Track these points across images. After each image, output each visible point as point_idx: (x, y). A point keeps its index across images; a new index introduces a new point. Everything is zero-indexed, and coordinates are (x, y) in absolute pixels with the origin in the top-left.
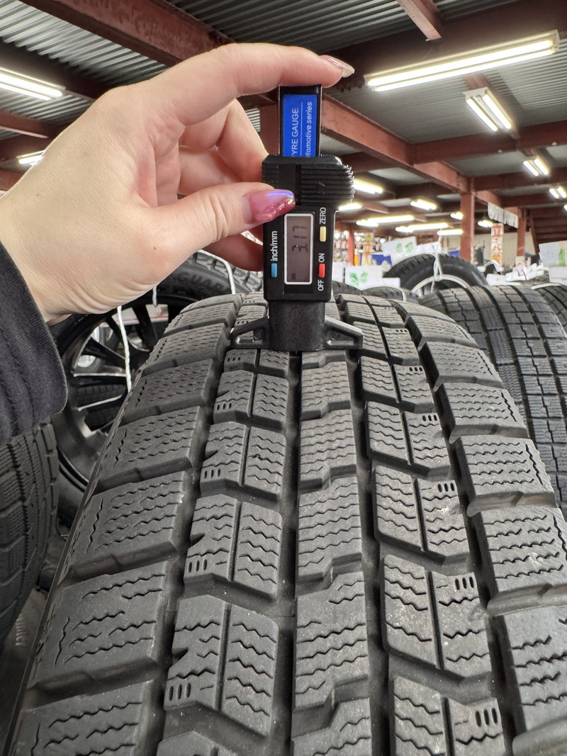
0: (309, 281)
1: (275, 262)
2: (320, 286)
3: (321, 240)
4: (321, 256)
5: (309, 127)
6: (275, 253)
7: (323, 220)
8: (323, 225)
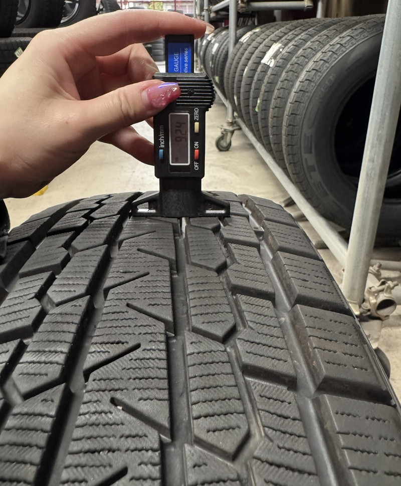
0: (187, 163)
1: (161, 148)
2: (196, 166)
3: (195, 131)
4: (196, 144)
5: (186, 65)
6: (162, 141)
7: (196, 117)
8: (197, 121)
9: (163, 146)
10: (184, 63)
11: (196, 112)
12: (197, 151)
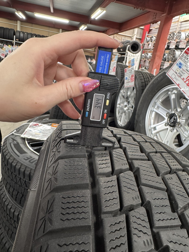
0: (99, 120)
2: (104, 122)
4: (106, 111)
6: (88, 107)
7: (108, 97)
8: (108, 99)
9: (88, 110)
10: (106, 62)
11: (109, 95)
12: (105, 115)
